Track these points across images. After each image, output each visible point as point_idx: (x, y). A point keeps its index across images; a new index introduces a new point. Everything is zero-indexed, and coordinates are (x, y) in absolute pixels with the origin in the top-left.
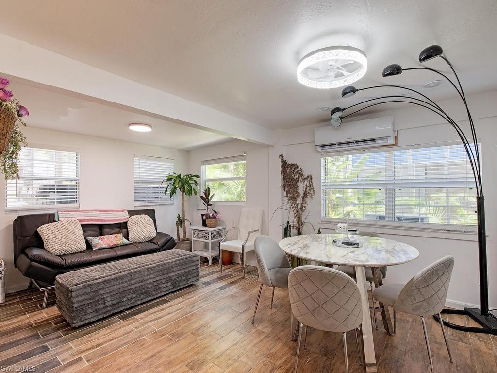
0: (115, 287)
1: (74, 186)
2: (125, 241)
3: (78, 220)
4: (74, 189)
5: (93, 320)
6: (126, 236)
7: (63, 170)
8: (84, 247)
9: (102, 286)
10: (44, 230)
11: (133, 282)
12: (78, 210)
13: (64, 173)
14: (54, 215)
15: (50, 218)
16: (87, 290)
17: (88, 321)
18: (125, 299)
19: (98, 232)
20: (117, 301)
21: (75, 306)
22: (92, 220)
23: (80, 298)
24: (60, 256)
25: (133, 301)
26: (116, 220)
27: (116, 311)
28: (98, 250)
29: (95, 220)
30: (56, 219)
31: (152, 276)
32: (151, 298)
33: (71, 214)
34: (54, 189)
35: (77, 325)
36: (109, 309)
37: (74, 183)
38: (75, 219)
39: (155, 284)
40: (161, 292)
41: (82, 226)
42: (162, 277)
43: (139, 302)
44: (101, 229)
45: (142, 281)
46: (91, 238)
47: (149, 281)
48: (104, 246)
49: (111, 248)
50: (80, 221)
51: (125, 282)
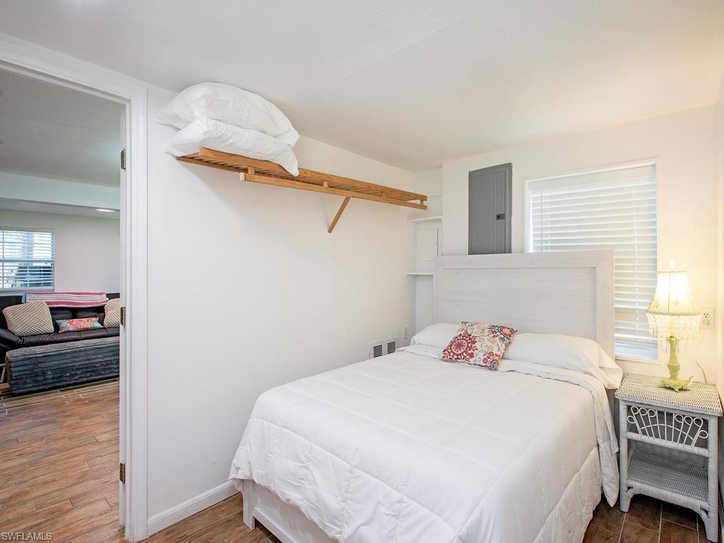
0: (56, 363)
1: (49, 268)
2: (98, 325)
3: (46, 302)
4: (50, 271)
5: (32, 389)
6: (101, 321)
7: (34, 251)
8: (52, 329)
9: (41, 360)
10: (9, 311)
11: (76, 360)
12: (52, 292)
13: (34, 255)
14: (21, 297)
15: (17, 300)
16: (25, 362)
17: (28, 390)
18: (68, 375)
19: (70, 315)
20: (58, 375)
21: (14, 374)
22: (63, 303)
23: (19, 369)
24: (20, 337)
25: (77, 377)
26: (91, 304)
27: (58, 384)
28: (65, 332)
29: (66, 303)
30: (23, 301)
31: (101, 356)
32: (99, 377)
33: (40, 296)
34: (26, 271)
35: (16, 392)
36: (50, 381)
37: (49, 264)
38: (43, 301)
39: (104, 364)
40: (111, 372)
41: (51, 309)
42: (112, 358)
43: (85, 380)
44: (75, 312)
45: (88, 360)
46: (61, 321)
47: (96, 361)
48: (71, 329)
49: (78, 332)
50: (48, 303)
51: (68, 359)
